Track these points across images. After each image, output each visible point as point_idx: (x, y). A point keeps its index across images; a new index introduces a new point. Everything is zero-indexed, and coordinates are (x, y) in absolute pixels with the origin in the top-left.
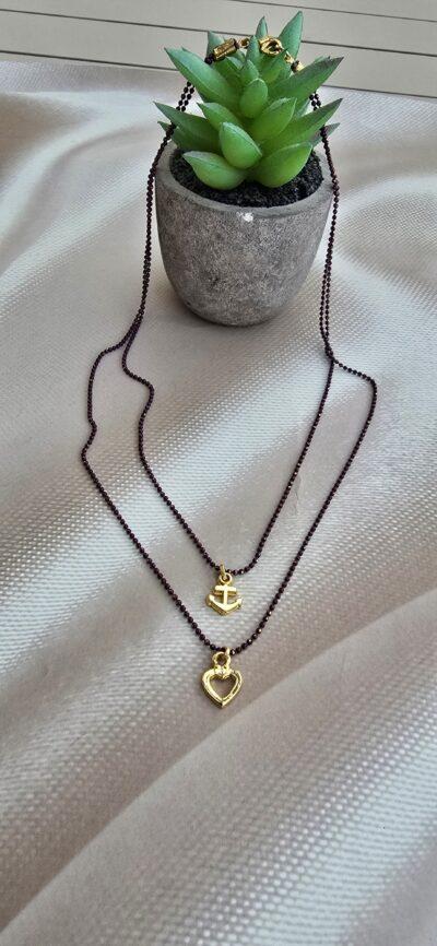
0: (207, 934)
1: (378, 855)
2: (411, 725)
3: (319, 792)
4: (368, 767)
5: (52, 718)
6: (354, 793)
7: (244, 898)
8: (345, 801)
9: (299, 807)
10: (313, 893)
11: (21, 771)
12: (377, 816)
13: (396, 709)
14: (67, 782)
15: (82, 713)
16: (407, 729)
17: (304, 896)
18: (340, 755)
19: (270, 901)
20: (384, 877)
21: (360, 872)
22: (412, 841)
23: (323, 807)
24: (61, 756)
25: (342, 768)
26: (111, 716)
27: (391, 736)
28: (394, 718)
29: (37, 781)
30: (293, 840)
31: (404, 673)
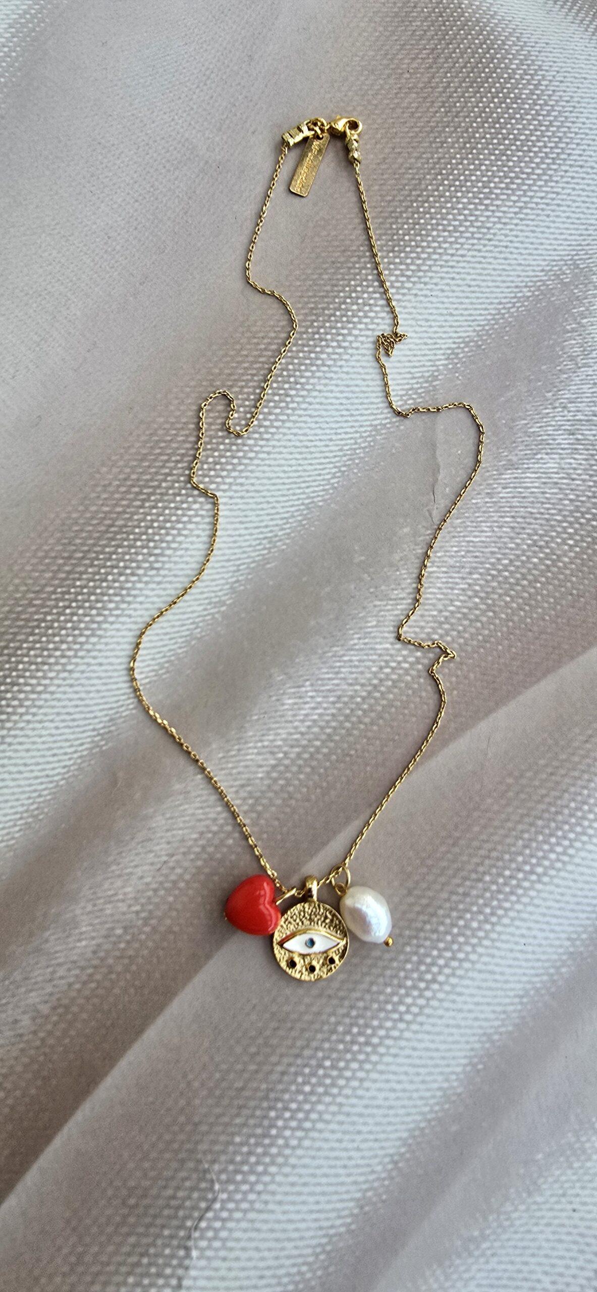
0: (328, 1063)
1: (515, 974)
2: (566, 823)
3: (452, 909)
4: (511, 877)
5: (132, 839)
6: (492, 908)
7: (367, 1026)
8: (481, 917)
9: (428, 927)
10: (441, 1017)
11: (105, 903)
12: (517, 932)
13: (550, 804)
14: (159, 913)
15: (167, 831)
16: (561, 829)
17: (431, 1020)
18: (478, 864)
19: (394, 1028)
20: (521, 997)
21: (494, 993)
22: (555, 957)
23: (456, 925)
24: (147, 884)
25: (479, 880)
26: (202, 833)
27: (541, 838)
28: (546, 815)
29: (124, 914)
30: (420, 962)
31: (563, 757)
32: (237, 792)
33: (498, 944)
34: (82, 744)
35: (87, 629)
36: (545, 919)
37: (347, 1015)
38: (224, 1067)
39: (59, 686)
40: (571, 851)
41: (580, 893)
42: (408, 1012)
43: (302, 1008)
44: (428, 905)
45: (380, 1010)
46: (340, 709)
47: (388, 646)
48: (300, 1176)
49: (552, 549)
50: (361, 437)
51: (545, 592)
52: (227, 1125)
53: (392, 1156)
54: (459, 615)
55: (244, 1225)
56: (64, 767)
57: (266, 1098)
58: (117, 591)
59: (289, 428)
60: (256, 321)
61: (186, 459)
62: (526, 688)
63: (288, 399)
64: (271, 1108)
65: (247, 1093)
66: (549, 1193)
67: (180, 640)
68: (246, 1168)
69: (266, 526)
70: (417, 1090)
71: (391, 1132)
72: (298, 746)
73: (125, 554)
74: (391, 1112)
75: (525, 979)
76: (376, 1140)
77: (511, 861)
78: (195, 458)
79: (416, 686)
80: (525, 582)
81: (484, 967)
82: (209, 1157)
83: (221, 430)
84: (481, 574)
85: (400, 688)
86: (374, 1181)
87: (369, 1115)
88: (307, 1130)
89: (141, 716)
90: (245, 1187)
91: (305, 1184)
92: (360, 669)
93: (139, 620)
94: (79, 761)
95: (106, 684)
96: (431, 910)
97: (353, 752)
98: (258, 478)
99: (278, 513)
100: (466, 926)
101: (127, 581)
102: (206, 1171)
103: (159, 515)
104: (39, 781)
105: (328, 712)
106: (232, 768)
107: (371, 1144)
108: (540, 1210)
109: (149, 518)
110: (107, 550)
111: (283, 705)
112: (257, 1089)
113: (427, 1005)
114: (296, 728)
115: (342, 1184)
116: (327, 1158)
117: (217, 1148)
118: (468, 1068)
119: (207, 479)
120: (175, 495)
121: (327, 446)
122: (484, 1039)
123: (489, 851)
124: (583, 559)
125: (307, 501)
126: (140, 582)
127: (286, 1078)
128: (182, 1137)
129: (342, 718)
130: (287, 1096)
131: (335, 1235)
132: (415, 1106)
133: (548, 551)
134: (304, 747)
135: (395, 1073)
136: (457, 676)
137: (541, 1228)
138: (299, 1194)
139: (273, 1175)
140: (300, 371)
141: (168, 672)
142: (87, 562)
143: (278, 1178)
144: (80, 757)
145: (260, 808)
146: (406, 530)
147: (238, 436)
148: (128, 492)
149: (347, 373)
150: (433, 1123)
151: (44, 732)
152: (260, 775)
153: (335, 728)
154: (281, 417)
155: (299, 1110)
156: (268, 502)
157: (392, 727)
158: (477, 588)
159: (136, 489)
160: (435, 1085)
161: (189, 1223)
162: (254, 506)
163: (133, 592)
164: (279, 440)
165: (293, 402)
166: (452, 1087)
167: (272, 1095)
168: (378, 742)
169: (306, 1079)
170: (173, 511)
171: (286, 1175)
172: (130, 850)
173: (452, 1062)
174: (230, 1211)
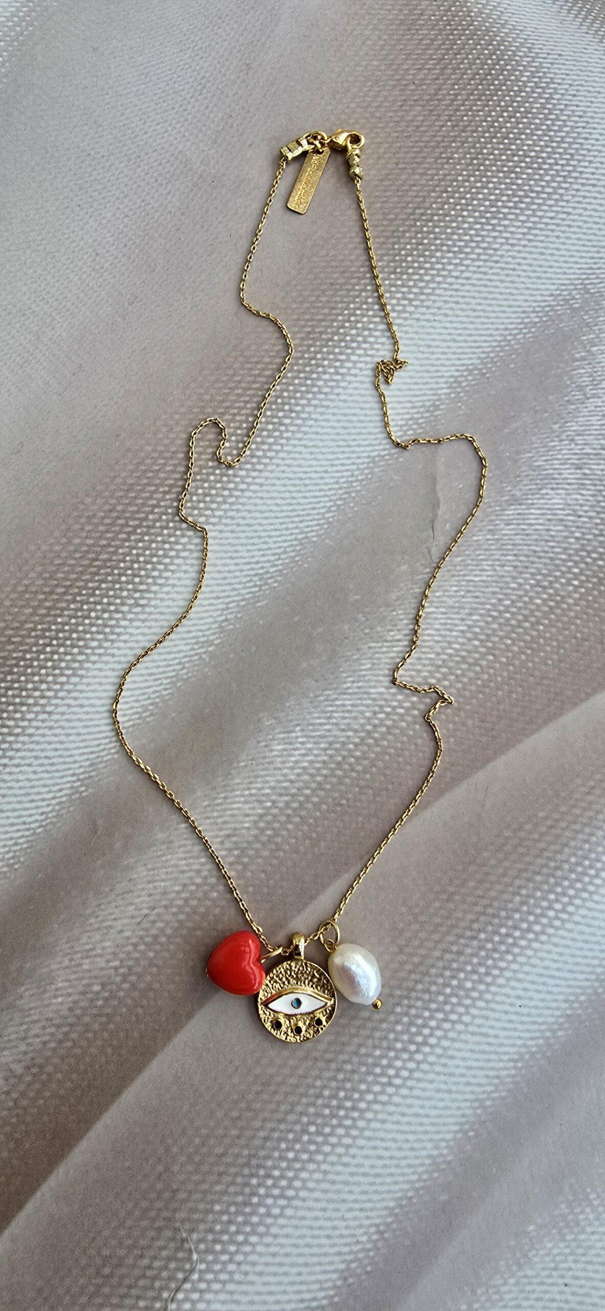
0: (312, 1129)
1: (510, 1037)
2: (566, 879)
3: (445, 968)
4: (507, 935)
5: (112, 890)
6: (487, 968)
7: (354, 1090)
8: (475, 977)
9: (420, 987)
10: (431, 1082)
11: (82, 958)
12: (513, 993)
13: (549, 859)
14: (138, 969)
15: (149, 882)
16: (560, 885)
17: (421, 1085)
18: (473, 921)
19: (382, 1092)
20: (516, 1061)
21: (487, 1057)
22: (551, 1020)
23: (449, 985)
24: (128, 938)
25: (474, 938)
26: (185, 885)
27: (539, 894)
28: (545, 870)
29: (102, 969)
30: (411, 1024)
31: (563, 809)
32: (222, 843)
33: (492, 1005)
34: (61, 790)
35: (68, 668)
36: (542, 980)
37: (334, 1079)
38: (204, 1131)
39: (38, 728)
40: (571, 909)
41: (579, 953)
42: (397, 1076)
43: (287, 1071)
44: (421, 964)
45: (368, 1073)
46: (331, 756)
47: (383, 690)
48: (282, 1246)
49: (556, 590)
50: (358, 469)
51: (548, 635)
52: (205, 1192)
53: (377, 1226)
54: (458, 659)
55: (222, 1297)
56: (42, 814)
57: (248, 1165)
58: (100, 629)
59: (283, 459)
60: (249, 345)
61: (174, 490)
62: (527, 736)
63: (283, 428)
64: (252, 1175)
65: (229, 1159)
66: (540, 1266)
67: (165, 681)
68: (225, 1238)
69: (258, 562)
70: (405, 1158)
71: (379, 1201)
72: (287, 795)
73: (108, 589)
74: (378, 1180)
75: (520, 1042)
76: (361, 1210)
77: (508, 918)
78: (184, 489)
79: (411, 733)
80: (527, 625)
81: (477, 1030)
82: (188, 1226)
83: (210, 460)
84: (481, 615)
85: (394, 735)
86: (358, 1252)
87: (355, 1184)
88: (289, 1199)
89: (124, 761)
90: (225, 1258)
91: (287, 1255)
92: (353, 715)
93: (123, 659)
94: (57, 807)
95: (86, 727)
96: (423, 969)
97: (344, 802)
98: (249, 511)
99: (270, 549)
100: (460, 987)
101: (111, 619)
102: (183, 1241)
103: (144, 549)
104: (15, 828)
105: (319, 759)
106: (218, 817)
107: (357, 1213)
108: (530, 1283)
109: (134, 552)
110: (90, 585)
111: (272, 751)
112: (238, 1156)
113: (418, 1069)
114: (285, 775)
115: (326, 1255)
116: (311, 1228)
117: (196, 1216)
118: (459, 1135)
119: (196, 512)
120: (162, 528)
121: (322, 478)
122: (476, 1104)
123: (485, 907)
124: (587, 601)
125: (300, 537)
126: (125, 619)
127: (268, 1144)
128: (159, 1204)
129: (333, 766)
130: (269, 1163)
132: (403, 1175)
133: (551, 591)
134: (293, 795)
135: (382, 1140)
136: (455, 723)
138: (281, 1265)
139: (254, 1245)
140: (295, 398)
141: (152, 715)
142: (69, 597)
143: (259, 1249)
144: (58, 804)
145: (246, 860)
146: (404, 568)
147: (229, 466)
148: (113, 524)
149: (345, 401)
150: (421, 1193)
151: (21, 777)
152: (247, 825)
153: (325, 776)
154: (275, 447)
155: (282, 1177)
156: (260, 537)
157: (385, 775)
158: (477, 630)
159: (122, 521)
160: (424, 1153)
161: (165, 1295)
162: (244, 541)
163: (117, 630)
164: (272, 472)
165: (287, 431)
166: (441, 1155)
167: (254, 1162)
168: (370, 791)
169: (290, 1145)
170: (160, 545)
171: (268, 1245)
172: (109, 903)
173: (442, 1128)
174: (209, 1282)
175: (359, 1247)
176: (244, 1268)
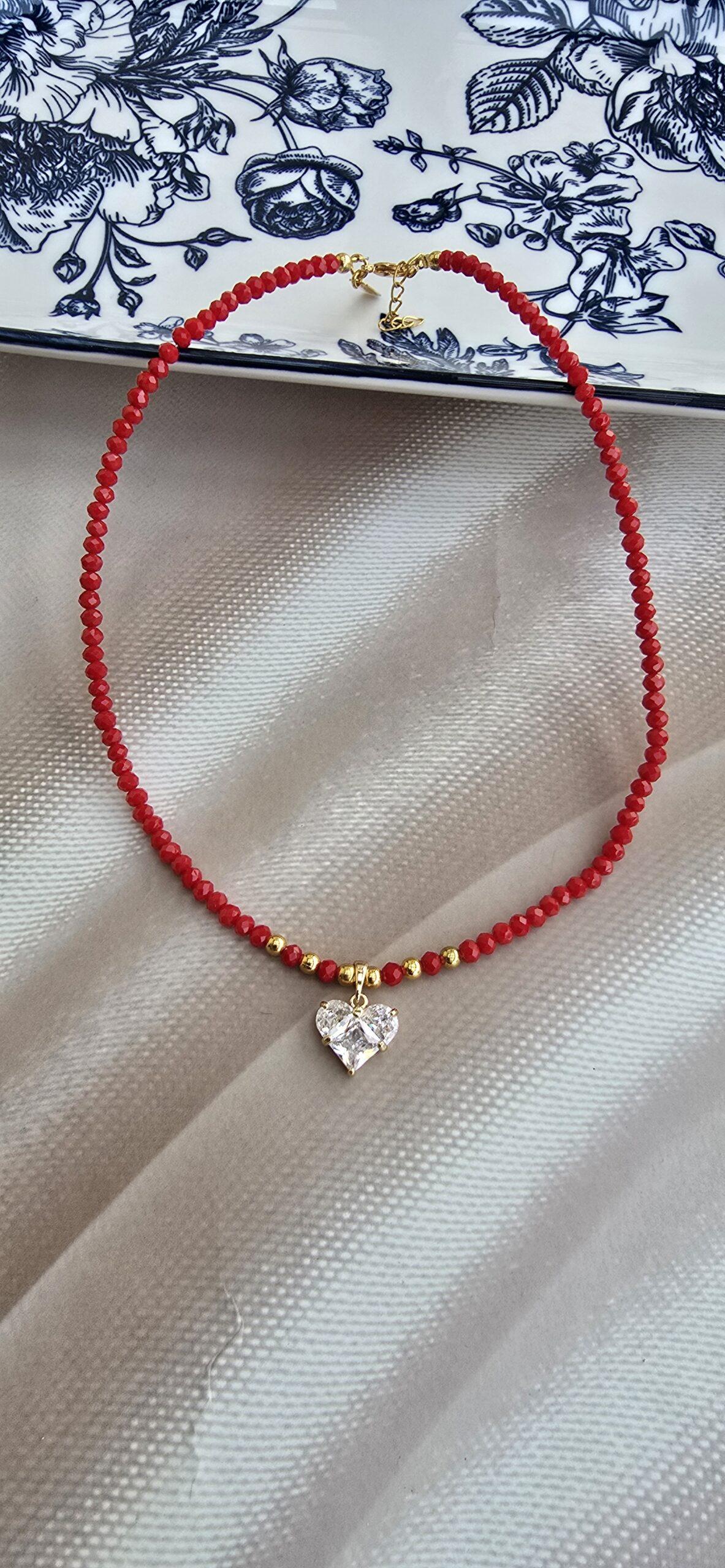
32: (279, 899)
33: (564, 1068)
34: (118, 847)
36: (618, 1043)
37: (394, 1137)
38: (253, 1187)
39: (98, 789)
40: (646, 972)
41: (656, 1016)
42: (462, 1137)
43: (343, 1128)
45: (431, 1133)
46: (392, 820)
48: (336, 1312)
50: (419, 566)
52: (253, 1251)
53: (441, 1294)
54: (521, 732)
55: (269, 1365)
56: (96, 870)
57: (300, 1224)
58: (163, 703)
63: (346, 532)
64: (305, 1235)
65: (280, 1218)
66: (622, 1343)
67: (225, 750)
68: (273, 1300)
69: (320, 645)
70: (471, 1223)
71: (442, 1267)
72: (346, 855)
73: (172, 668)
74: (442, 1245)
75: (595, 1106)
76: (424, 1276)
77: (579, 980)
80: (590, 705)
81: (547, 1092)
82: (232, 1286)
84: (543, 695)
85: (458, 801)
86: (420, 1322)
87: (416, 1248)
88: (345, 1262)
90: (272, 1322)
91: (341, 1322)
92: (415, 781)
94: (112, 865)
97: (406, 863)
98: (313, 601)
99: (332, 633)
100: (529, 1048)
101: (173, 694)
102: (226, 1302)
103: (209, 634)
104: (68, 883)
105: (380, 822)
106: (275, 875)
107: (418, 1280)
108: (612, 1362)
109: (199, 636)
110: (155, 664)
111: (332, 813)
112: (289, 1213)
113: (484, 1131)
114: (345, 836)
115: (384, 1324)
116: (368, 1294)
117: (241, 1276)
118: (530, 1201)
120: (227, 616)
125: (362, 623)
126: (187, 694)
127: (322, 1203)
128: (202, 1263)
129: (394, 829)
130: (323, 1223)
131: (375, 1381)
132: (469, 1240)
133: (613, 677)
134: (353, 856)
135: (446, 1203)
137: (614, 1382)
138: (334, 1332)
139: (304, 1310)
141: (211, 780)
144: (113, 861)
145: (303, 916)
146: (465, 651)
148: (180, 612)
149: (406, 511)
150: (489, 1260)
151: (76, 835)
152: (305, 883)
153: (386, 838)
155: (336, 1238)
156: (322, 623)
157: (448, 839)
158: (540, 707)
159: (189, 610)
160: (492, 1218)
161: (205, 1360)
162: (307, 627)
163: (179, 704)
164: (335, 568)
165: (350, 534)
166: (511, 1221)
167: (306, 1221)
168: (433, 853)
169: (346, 1205)
170: (224, 630)
171: (320, 1311)
172: (161, 956)
173: (512, 1193)
174: (254, 1348)
175: (420, 1316)
176: (293, 1334)
